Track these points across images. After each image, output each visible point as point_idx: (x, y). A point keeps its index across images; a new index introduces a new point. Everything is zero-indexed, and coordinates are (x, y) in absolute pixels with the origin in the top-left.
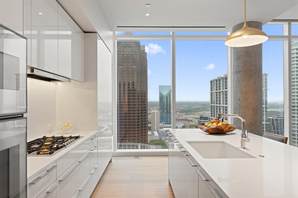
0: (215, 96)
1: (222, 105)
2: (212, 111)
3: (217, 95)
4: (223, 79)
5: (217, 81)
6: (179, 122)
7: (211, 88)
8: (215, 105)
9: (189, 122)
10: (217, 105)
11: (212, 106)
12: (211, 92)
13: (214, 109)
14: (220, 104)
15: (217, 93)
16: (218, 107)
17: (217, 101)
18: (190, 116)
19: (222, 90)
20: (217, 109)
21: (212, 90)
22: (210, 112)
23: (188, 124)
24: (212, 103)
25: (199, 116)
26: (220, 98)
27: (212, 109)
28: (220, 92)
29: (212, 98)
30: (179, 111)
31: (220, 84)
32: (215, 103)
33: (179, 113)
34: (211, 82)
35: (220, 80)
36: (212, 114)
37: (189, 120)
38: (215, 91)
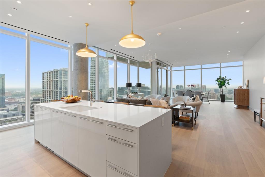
0: (46, 83)
1: (51, 89)
2: (43, 94)
3: (47, 83)
4: (52, 72)
5: (47, 73)
6: (11, 105)
7: (43, 78)
8: (46, 90)
9: (22, 104)
10: (48, 90)
11: (43, 91)
12: (43, 81)
13: (45, 93)
14: (50, 89)
15: (48, 81)
16: (49, 91)
17: (47, 87)
18: (23, 99)
19: (51, 80)
20: (48, 93)
21: (43, 80)
22: (42, 95)
23: (21, 105)
24: (43, 89)
25: (32, 99)
26: (50, 85)
27: (43, 92)
28: (50, 81)
29: (43, 85)
30: (11, 95)
31: (50, 75)
32: (46, 89)
33: (10, 97)
34: (43, 74)
35: (50, 73)
36: (43, 96)
37: (22, 103)
38: (46, 80)
